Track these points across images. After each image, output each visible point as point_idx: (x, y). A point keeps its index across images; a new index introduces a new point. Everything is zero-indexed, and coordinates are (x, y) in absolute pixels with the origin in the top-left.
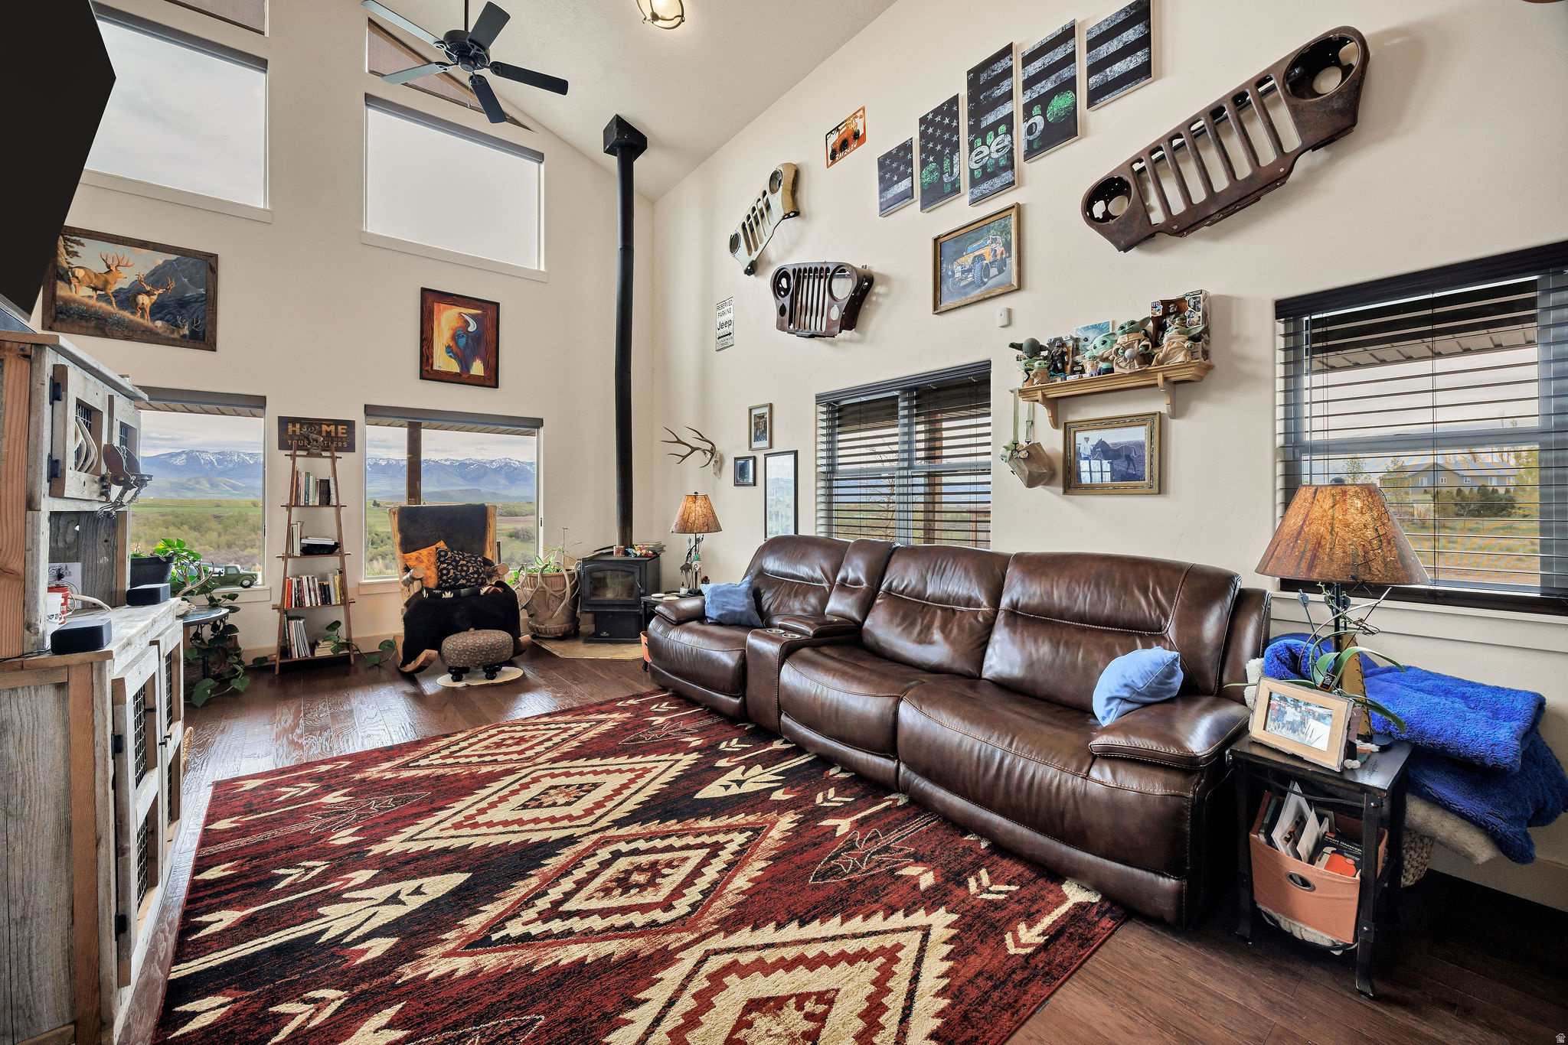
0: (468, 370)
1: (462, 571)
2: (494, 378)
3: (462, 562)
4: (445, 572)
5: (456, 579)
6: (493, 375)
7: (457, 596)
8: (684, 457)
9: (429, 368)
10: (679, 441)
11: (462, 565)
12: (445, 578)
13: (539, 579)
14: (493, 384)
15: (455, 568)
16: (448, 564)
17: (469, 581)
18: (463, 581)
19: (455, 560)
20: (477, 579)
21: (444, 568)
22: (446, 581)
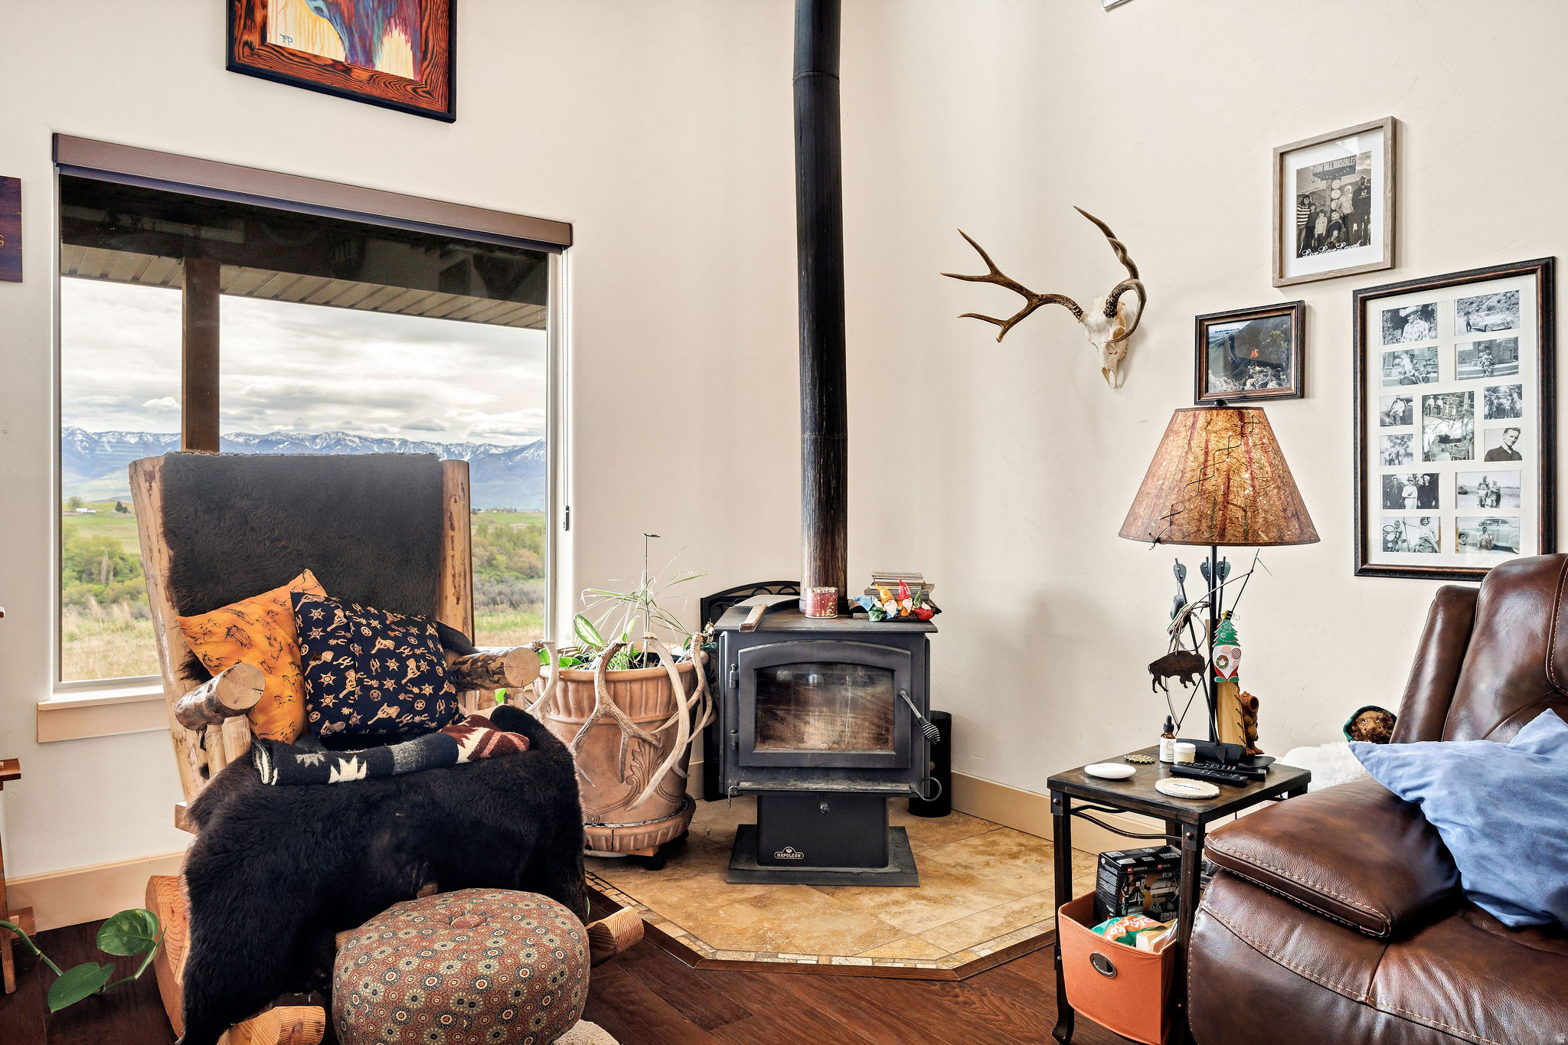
0: (369, 59)
1: (384, 674)
2: (440, 90)
3: (383, 644)
4: (327, 679)
5: (366, 706)
6: (441, 80)
7: (381, 772)
8: (1008, 325)
9: (254, 39)
10: (996, 277)
11: (384, 654)
12: (328, 700)
13: (599, 689)
14: (439, 106)
15: (361, 664)
16: (339, 652)
17: (407, 708)
18: (388, 712)
19: (358, 638)
20: (431, 700)
21: (326, 667)
22: (332, 714)
